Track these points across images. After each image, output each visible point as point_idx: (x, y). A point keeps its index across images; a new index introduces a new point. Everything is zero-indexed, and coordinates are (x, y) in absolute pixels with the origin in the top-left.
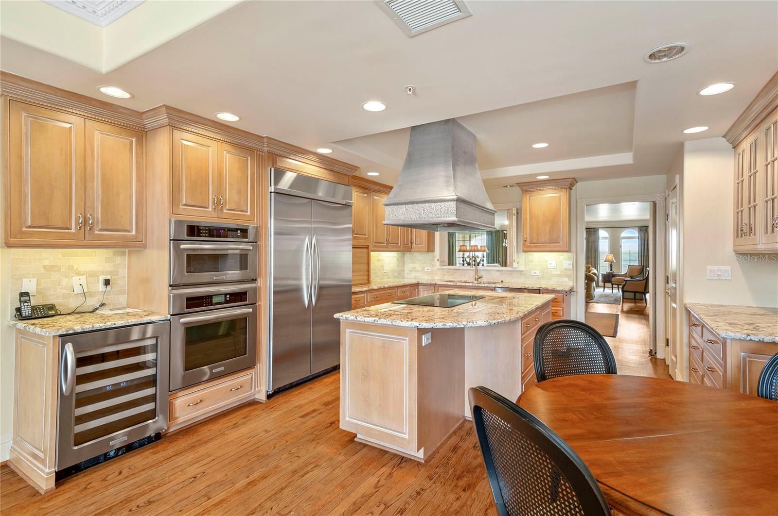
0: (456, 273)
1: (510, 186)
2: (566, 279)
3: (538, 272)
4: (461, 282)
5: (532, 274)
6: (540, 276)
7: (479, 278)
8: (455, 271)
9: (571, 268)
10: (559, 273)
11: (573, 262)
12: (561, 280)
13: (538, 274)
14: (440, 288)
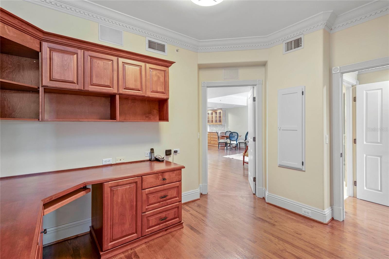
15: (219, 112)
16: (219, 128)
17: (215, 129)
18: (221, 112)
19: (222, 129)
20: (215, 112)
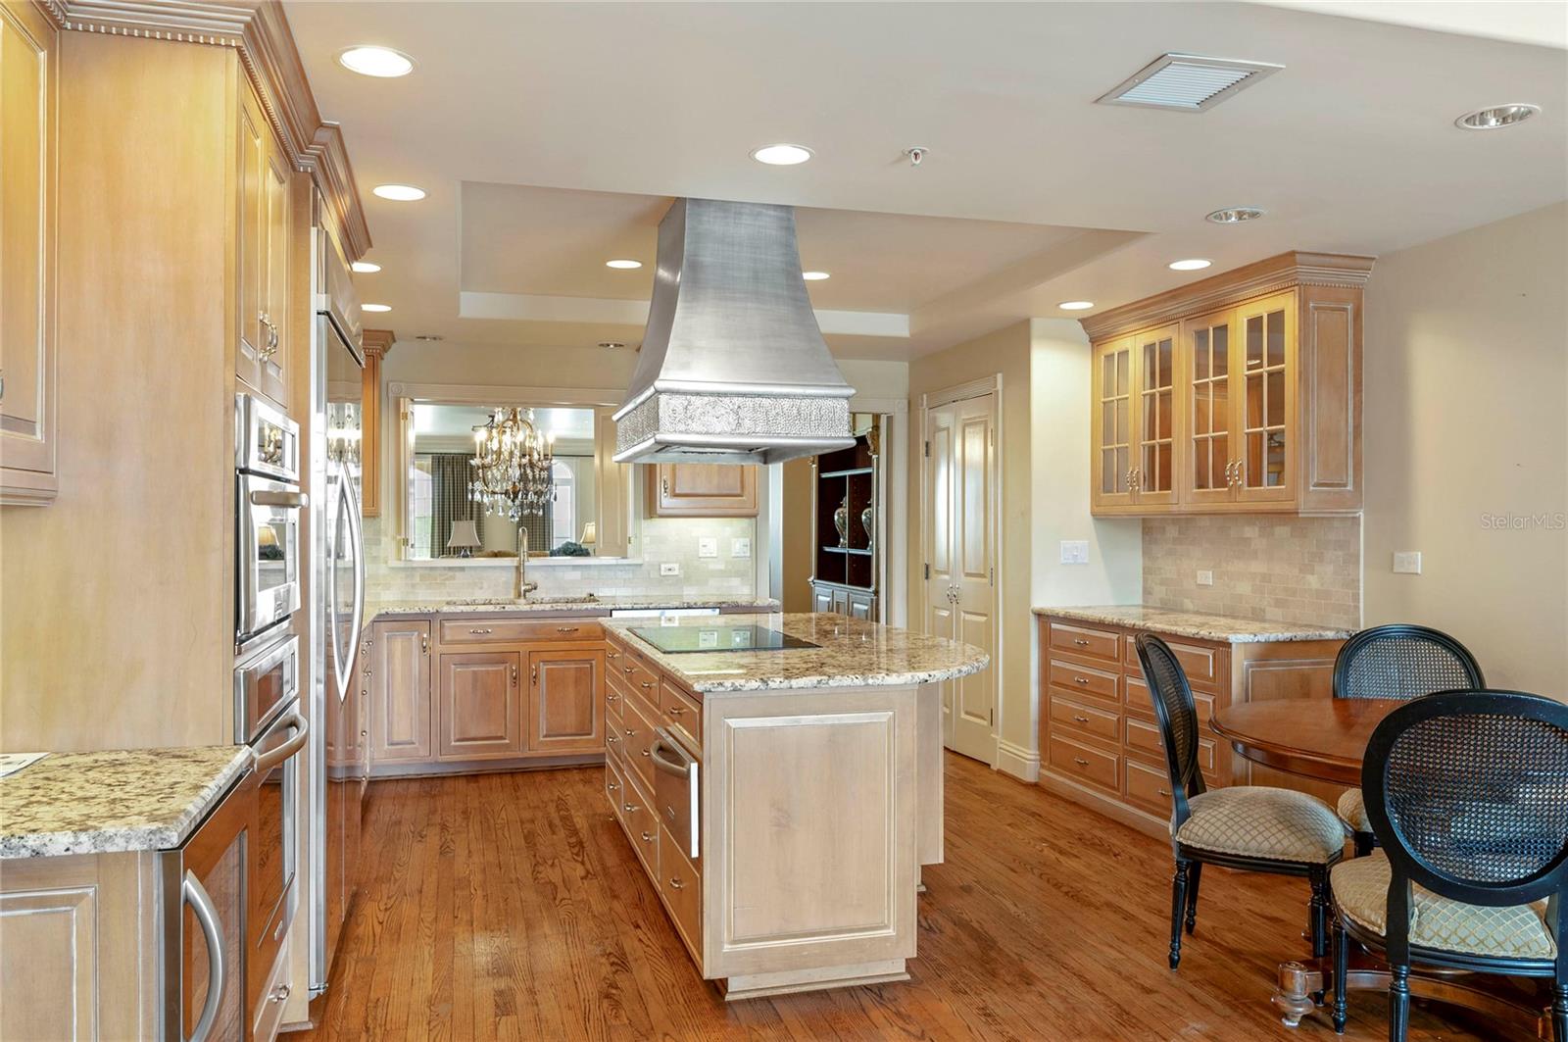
0: (453, 578)
1: (616, 345)
2: (736, 582)
3: (676, 566)
4: (473, 603)
5: (663, 573)
6: (682, 576)
7: (529, 591)
8: (451, 573)
9: (748, 554)
10: (722, 567)
11: (751, 540)
12: (725, 584)
13: (676, 573)
14: (447, 624)
15: (1254, 324)
16: (1258, 567)
17: (1206, 577)
18: (1277, 318)
19: (1313, 581)
20: (1201, 336)
